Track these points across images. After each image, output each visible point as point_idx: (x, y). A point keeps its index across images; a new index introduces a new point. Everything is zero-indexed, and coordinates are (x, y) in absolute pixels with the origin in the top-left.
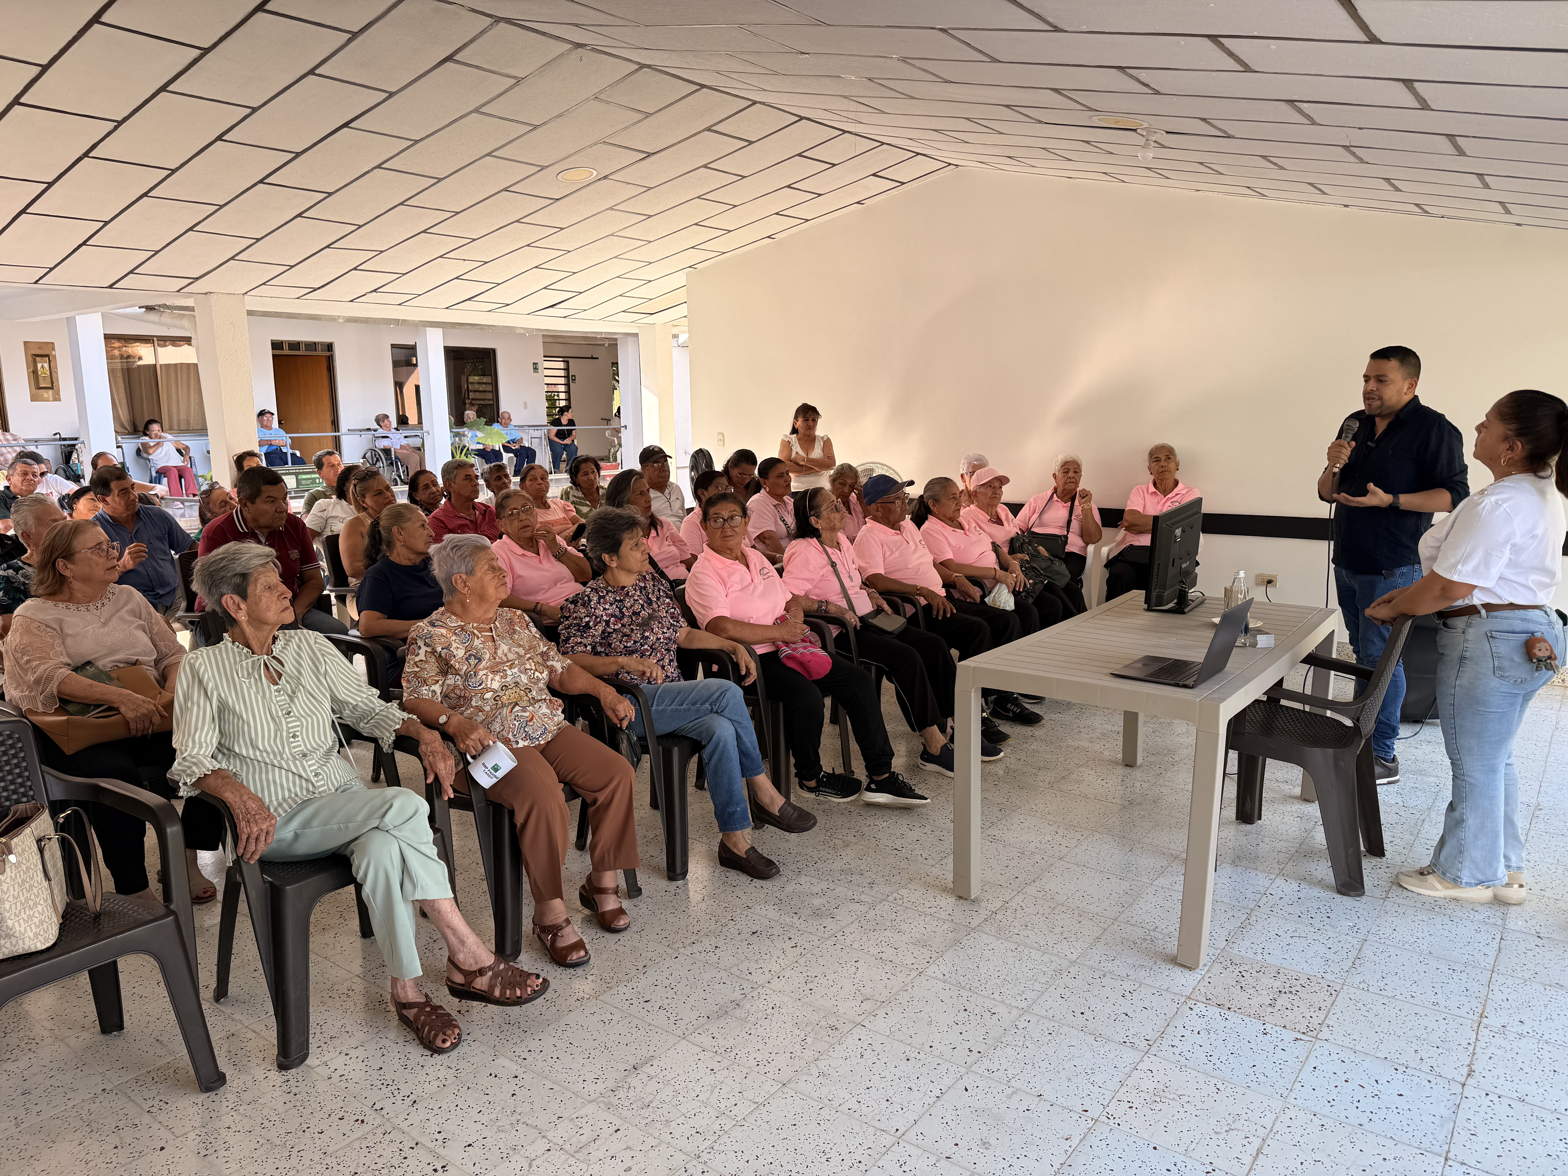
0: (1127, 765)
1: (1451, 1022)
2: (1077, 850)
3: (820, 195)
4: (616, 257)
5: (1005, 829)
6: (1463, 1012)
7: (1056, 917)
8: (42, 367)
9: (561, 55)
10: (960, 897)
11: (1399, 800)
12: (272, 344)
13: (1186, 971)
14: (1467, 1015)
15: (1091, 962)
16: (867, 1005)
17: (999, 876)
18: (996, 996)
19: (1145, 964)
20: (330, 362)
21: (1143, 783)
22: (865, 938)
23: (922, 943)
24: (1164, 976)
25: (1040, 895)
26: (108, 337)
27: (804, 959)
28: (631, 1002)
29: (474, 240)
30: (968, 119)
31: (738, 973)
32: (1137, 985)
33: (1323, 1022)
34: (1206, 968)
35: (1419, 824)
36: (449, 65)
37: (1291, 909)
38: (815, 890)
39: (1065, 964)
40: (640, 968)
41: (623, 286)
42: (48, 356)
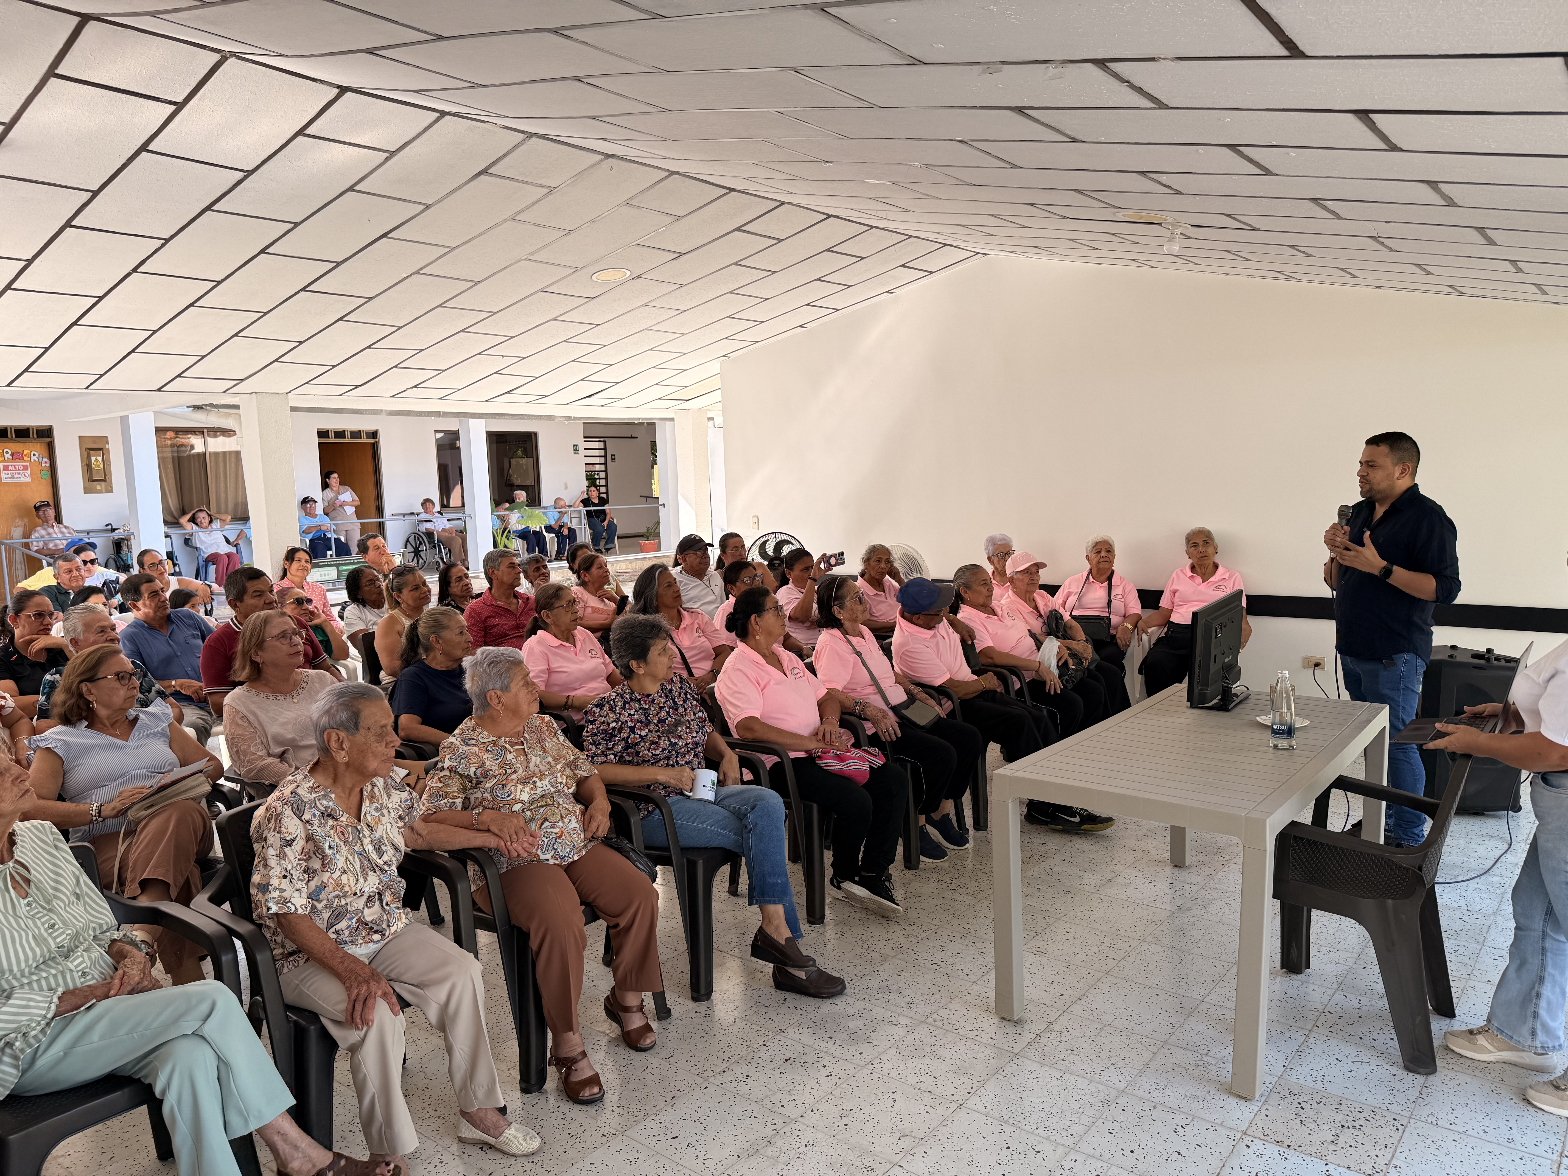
0: (1176, 866)
1: (1529, 1162)
2: (1124, 963)
3: (849, 286)
4: (651, 349)
5: (1050, 939)
6: (1540, 1150)
7: (1104, 1040)
8: (96, 460)
9: (593, 166)
10: (1003, 1018)
11: (1462, 904)
12: (318, 432)
13: (1242, 1102)
14: (1545, 1154)
15: (1141, 1092)
16: (905, 1143)
17: (1043, 993)
18: (1039, 1131)
19: (1198, 1094)
20: (374, 450)
21: (1192, 886)
22: (903, 1067)
23: (963, 1071)
24: (1218, 1108)
25: (1087, 1014)
26: (159, 430)
27: (839, 1090)
28: (658, 1138)
29: (512, 338)
30: (993, 215)
31: (769, 1105)
32: (1190, 1119)
33: (1390, 1161)
34: (1263, 1099)
35: (1485, 931)
36: (483, 178)
37: (1350, 1030)
38: (851, 1011)
39: (1114, 1093)
40: (669, 1100)
41: (660, 375)
42: (101, 449)
